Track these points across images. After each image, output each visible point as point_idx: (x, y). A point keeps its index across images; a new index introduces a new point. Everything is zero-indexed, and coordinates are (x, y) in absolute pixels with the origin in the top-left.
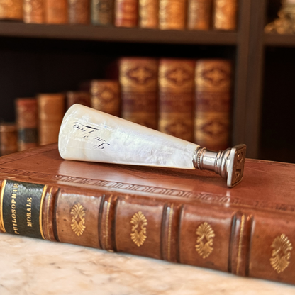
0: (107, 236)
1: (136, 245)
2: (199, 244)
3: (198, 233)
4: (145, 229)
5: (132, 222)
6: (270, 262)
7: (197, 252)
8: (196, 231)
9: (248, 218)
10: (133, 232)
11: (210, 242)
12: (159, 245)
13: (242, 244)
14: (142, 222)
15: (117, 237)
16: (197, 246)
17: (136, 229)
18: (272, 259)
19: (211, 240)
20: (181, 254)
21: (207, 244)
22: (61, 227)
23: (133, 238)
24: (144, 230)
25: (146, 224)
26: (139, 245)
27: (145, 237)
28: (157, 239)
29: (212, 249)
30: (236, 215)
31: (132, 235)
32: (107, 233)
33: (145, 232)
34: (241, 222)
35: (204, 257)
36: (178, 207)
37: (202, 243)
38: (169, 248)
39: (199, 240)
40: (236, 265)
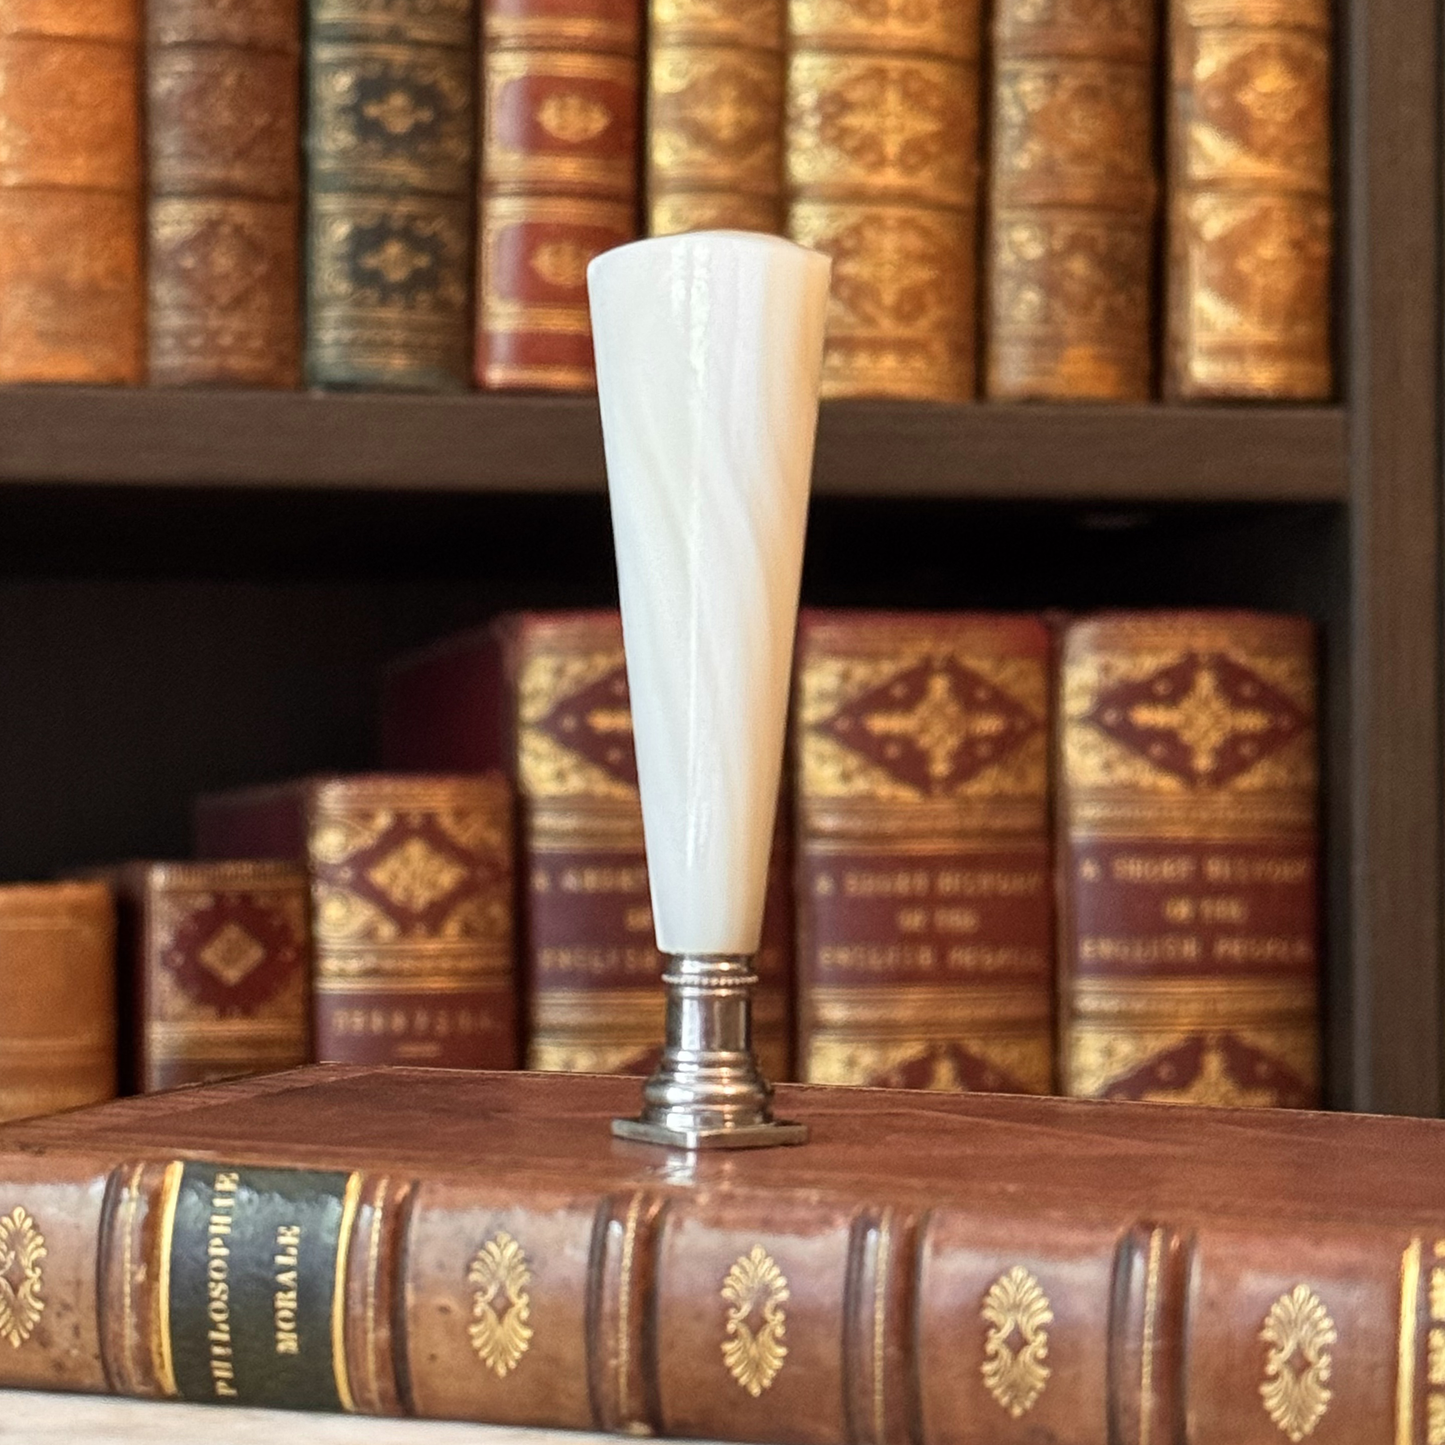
0: (624, 1357)
1: (745, 1390)
2: (995, 1356)
3: (989, 1314)
4: (780, 1316)
5: (727, 1293)
6: (1261, 1398)
7: (989, 1391)
8: (982, 1306)
9: (1175, 1243)
10: (734, 1336)
11: (1038, 1346)
12: (837, 1378)
13: (1155, 1337)
14: (767, 1291)
15: (667, 1361)
16: (988, 1368)
17: (746, 1321)
18: (1266, 1389)
19: (1042, 1337)
20: (927, 1407)
21: (1026, 1355)
22: (426, 1343)
23: (730, 1361)
24: (776, 1323)
25: (784, 1295)
26: (755, 1390)
27: (782, 1351)
28: (828, 1351)
29: (1044, 1372)
30: (1130, 1235)
31: (728, 1347)
32: (624, 1344)
33: (780, 1331)
34: (1147, 1259)
35: (1017, 1411)
36: (910, 1222)
37: (1005, 1353)
38: (879, 1386)
39: (994, 1343)
40: (1138, 1422)
